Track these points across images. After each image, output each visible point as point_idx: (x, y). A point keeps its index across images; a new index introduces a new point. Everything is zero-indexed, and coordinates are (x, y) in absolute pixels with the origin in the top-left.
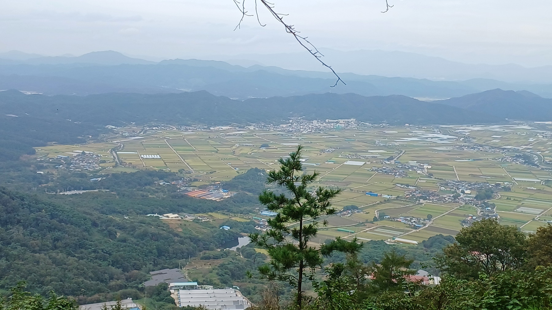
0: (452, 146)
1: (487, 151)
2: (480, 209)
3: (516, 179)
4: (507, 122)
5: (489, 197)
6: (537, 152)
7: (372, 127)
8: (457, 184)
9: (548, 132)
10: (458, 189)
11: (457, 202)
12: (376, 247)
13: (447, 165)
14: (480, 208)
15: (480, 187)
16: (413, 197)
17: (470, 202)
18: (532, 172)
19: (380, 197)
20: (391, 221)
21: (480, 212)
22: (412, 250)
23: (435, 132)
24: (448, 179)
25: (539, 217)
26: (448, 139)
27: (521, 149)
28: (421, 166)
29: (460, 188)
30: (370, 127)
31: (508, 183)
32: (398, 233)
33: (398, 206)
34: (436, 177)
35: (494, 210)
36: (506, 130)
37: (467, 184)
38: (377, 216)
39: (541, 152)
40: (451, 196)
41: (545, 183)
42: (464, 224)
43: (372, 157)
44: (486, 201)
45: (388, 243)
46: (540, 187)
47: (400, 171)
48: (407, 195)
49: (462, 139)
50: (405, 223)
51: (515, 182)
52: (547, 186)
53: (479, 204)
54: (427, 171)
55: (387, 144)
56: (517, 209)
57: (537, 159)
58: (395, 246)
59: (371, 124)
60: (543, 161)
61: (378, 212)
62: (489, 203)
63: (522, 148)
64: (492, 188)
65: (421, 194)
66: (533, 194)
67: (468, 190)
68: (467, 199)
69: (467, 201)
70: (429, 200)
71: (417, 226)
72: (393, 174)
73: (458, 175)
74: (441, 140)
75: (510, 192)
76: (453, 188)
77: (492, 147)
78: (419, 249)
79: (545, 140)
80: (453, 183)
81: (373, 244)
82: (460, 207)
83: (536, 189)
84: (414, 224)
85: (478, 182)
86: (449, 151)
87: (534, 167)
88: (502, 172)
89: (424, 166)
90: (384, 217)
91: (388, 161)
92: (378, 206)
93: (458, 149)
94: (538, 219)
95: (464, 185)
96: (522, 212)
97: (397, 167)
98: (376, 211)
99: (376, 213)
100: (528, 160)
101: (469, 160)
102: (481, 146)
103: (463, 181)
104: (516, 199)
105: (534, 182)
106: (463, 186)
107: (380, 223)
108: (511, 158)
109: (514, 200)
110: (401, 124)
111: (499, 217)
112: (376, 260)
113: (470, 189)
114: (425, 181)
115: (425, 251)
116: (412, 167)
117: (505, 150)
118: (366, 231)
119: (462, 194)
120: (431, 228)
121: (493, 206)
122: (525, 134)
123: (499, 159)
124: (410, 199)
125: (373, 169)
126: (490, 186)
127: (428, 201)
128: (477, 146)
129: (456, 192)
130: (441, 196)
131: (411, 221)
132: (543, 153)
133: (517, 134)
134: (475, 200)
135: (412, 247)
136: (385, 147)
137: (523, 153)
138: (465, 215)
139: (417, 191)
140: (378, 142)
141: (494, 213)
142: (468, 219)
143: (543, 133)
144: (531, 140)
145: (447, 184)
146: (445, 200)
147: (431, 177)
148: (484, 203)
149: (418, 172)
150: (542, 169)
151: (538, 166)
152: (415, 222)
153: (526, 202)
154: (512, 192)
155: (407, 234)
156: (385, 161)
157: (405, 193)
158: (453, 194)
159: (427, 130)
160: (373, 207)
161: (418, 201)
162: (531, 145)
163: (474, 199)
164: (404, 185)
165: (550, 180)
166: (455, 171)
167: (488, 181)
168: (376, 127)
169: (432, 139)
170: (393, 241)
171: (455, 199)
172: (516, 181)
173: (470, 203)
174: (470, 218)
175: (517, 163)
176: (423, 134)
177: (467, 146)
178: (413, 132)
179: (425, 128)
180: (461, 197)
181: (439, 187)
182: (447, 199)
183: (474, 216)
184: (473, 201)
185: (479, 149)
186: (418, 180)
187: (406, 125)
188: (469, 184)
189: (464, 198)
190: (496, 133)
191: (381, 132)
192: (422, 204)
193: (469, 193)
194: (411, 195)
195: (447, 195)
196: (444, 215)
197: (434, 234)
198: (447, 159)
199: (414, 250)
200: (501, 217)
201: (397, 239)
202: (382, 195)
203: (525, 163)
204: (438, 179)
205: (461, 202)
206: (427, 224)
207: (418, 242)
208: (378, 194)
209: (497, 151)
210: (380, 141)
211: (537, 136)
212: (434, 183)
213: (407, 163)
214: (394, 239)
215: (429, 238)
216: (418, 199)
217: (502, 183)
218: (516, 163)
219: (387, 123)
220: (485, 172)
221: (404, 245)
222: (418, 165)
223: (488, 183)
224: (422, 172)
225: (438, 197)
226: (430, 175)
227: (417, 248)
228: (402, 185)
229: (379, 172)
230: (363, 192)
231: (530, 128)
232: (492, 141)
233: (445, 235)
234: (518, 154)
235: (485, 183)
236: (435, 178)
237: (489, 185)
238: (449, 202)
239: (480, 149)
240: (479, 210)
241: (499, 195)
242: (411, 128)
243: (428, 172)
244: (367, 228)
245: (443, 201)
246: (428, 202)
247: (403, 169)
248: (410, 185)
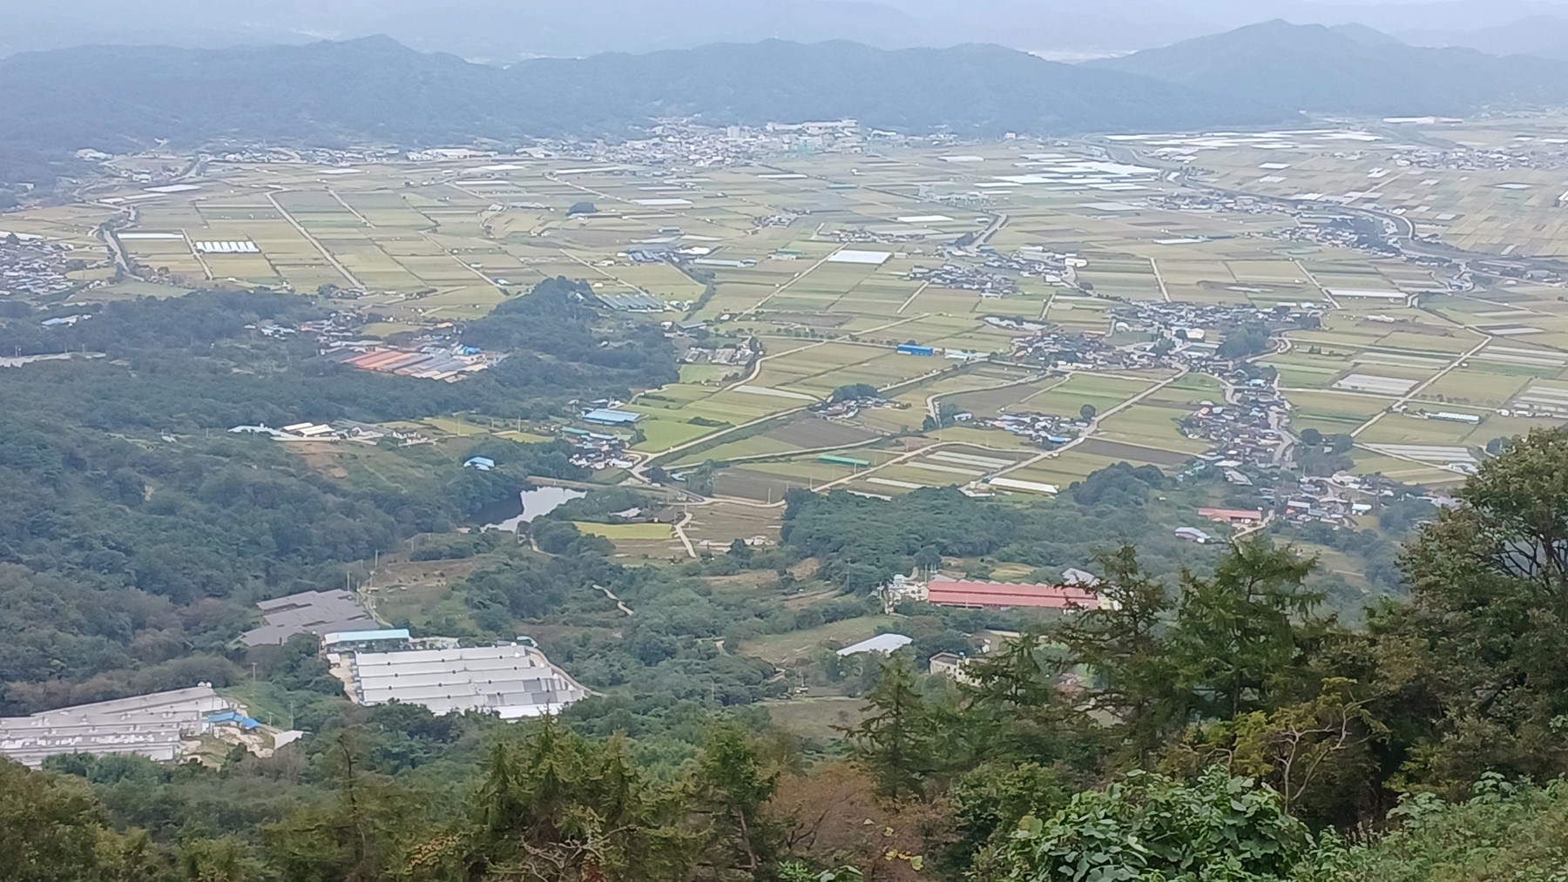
0: (1146, 197)
1: (1247, 211)
2: (1233, 384)
3: (1333, 293)
4: (1305, 123)
5: (1257, 348)
6: (1394, 209)
7: (907, 143)
8: (1163, 311)
9: (1424, 148)
10: (1167, 325)
11: (1164, 366)
12: (937, 508)
13: (1133, 255)
14: (1233, 381)
15: (1230, 319)
16: (1038, 354)
17: (1203, 363)
18: (1381, 270)
19: (940, 357)
20: (977, 427)
21: (1234, 394)
22: (1041, 510)
23: (1092, 156)
24: (1138, 299)
25: (1405, 403)
26: (1133, 176)
27: (1345, 201)
28: (1056, 261)
29: (1172, 325)
30: (902, 145)
31: (1312, 305)
32: (997, 463)
33: (993, 384)
34: (1101, 293)
35: (1275, 385)
36: (1301, 146)
37: (1194, 311)
38: (933, 415)
39: (1404, 210)
40: (1148, 348)
41: (1419, 303)
42: (1187, 430)
43: (912, 237)
44: (1248, 361)
45: (972, 494)
46: (1405, 313)
47: (995, 277)
48: (1020, 349)
49: (1174, 174)
50: (1016, 434)
51: (1331, 300)
52: (1424, 309)
53: (1230, 368)
54: (1074, 276)
55: (954, 196)
56: (1340, 382)
57: (1394, 229)
58: (991, 501)
59: (903, 137)
60: (1410, 235)
61: (936, 403)
62: (1257, 364)
63: (1351, 200)
64: (1267, 320)
65: (1057, 346)
66: (1385, 337)
67: (1197, 330)
68: (1195, 354)
69: (1195, 362)
70: (1085, 361)
71: (1052, 442)
72: (976, 286)
73: (1165, 284)
74: (1113, 180)
75: (1319, 330)
76: (1152, 325)
77: (1261, 197)
78: (1064, 508)
79: (1417, 172)
80: (1152, 310)
81: (928, 498)
82: (1176, 380)
83: (1392, 319)
84: (1043, 434)
85: (1224, 303)
86: (1138, 214)
87: (1385, 254)
88: (1292, 272)
89: (1064, 259)
90: (956, 417)
91: (960, 249)
92: (935, 383)
93: (1162, 206)
94: (1400, 410)
95: (1183, 313)
96: (1354, 389)
97: (985, 265)
98: (929, 400)
99: (930, 407)
100: (1367, 234)
101: (1196, 238)
102: (1231, 195)
103: (1181, 303)
104: (1336, 351)
105: (1387, 298)
106: (1182, 317)
107: (942, 436)
108: (1317, 231)
109: (1331, 354)
110: (993, 134)
111: (1288, 406)
112: (938, 544)
113: (1201, 326)
114: (1069, 306)
115: (1080, 514)
116: (1031, 263)
117: (1300, 207)
118: (905, 461)
119: (1178, 342)
120: (1092, 446)
121: (1270, 374)
122: (1358, 156)
123: (1284, 232)
124: (1028, 359)
125: (915, 274)
126: (1261, 316)
127: (1082, 366)
128: (1219, 195)
129: (1162, 337)
130: (1118, 348)
131: (1034, 426)
132: (1411, 214)
133: (1334, 156)
134: (1217, 358)
135: (1040, 502)
136: (947, 205)
137: (1353, 212)
138: (1189, 403)
139: (1049, 335)
140: (927, 189)
141: (1274, 393)
142: (1200, 415)
143: (1410, 152)
144: (1375, 173)
145: (1133, 314)
146: (1132, 360)
147: (1088, 291)
148: (1245, 366)
149: (1049, 278)
150: (1411, 260)
151: (1397, 252)
152: (1044, 428)
153: (1367, 360)
154: (1324, 331)
155: (1024, 464)
156: (950, 249)
157: (1013, 344)
158: (1152, 341)
159: (1071, 152)
160: (919, 389)
161: (1051, 368)
162: (1375, 188)
163: (1216, 355)
164: (1009, 319)
165: (1434, 294)
166: (1156, 272)
167: (1255, 302)
168: (917, 146)
169: (1085, 177)
170: (985, 486)
171: (1158, 357)
172: (1333, 297)
173: (1202, 366)
174: (1205, 411)
175: (1337, 245)
176: (1058, 165)
177: (1190, 197)
178: (1030, 157)
179: (1063, 146)
180: (1178, 349)
181: (1110, 323)
182: (1135, 358)
183: (1216, 405)
184: (1214, 361)
185: (1223, 204)
186: (1050, 303)
187: (1009, 135)
188: (1199, 312)
189: (1186, 354)
190: (1274, 156)
191: (935, 161)
192: (1062, 374)
193: (1200, 337)
194: (1030, 350)
195: (1136, 345)
196: (1129, 407)
197: (1104, 462)
198: (1130, 238)
199: (1046, 511)
200: (1293, 406)
201: (996, 481)
202: (947, 351)
203: (1360, 242)
204: (1107, 297)
205: (1179, 366)
206: (1080, 434)
207: (1057, 487)
208: (935, 349)
209: (1276, 210)
210: (933, 188)
211: (1391, 162)
212: (1098, 310)
213: (1015, 251)
214: (987, 481)
215: (1089, 474)
216: (1052, 361)
217: (1295, 304)
218: (1334, 245)
219: (951, 130)
220: (1246, 272)
221: (1019, 497)
222: (1048, 258)
223: (1253, 306)
224: (1059, 279)
225: (1111, 354)
226: (1085, 288)
227: (1056, 506)
228: (1002, 319)
229: (933, 283)
230: (888, 343)
231: (1373, 138)
232: (1261, 180)
233: (1135, 464)
234: (1338, 217)
235: (1244, 306)
236: (1099, 296)
237: (1258, 312)
238: (1143, 366)
239: (1228, 206)
240: (1231, 389)
241: (1286, 340)
242: (1024, 145)
243: (1077, 279)
244: (905, 451)
245: (1125, 363)
246: (1081, 370)
247: (1003, 270)
248: (1026, 318)
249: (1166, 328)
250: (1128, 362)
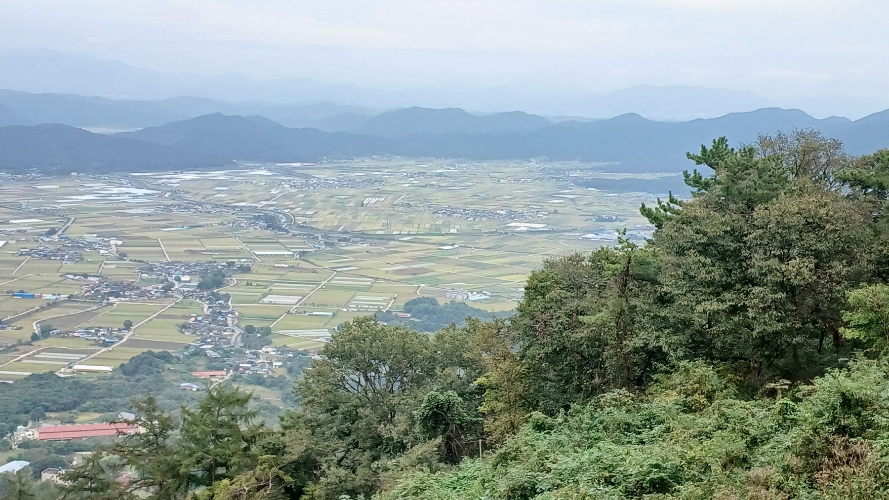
0: (154, 206)
1: (209, 212)
2: (207, 304)
3: (257, 253)
4: (234, 166)
5: (219, 284)
6: (284, 209)
7: (12, 179)
8: (167, 267)
9: (297, 179)
10: (169, 274)
11: (169, 296)
12: (42, 385)
13: (148, 237)
14: (207, 302)
15: (203, 269)
16: (97, 294)
17: (191, 294)
18: (280, 241)
19: (39, 299)
20: (64, 337)
21: (208, 309)
22: (104, 381)
23: (122, 184)
24: (151, 260)
25: (296, 308)
26: (146, 195)
27: (259, 206)
28: (105, 242)
29: (172, 274)
30: (10, 180)
31: (246, 260)
32: (76, 357)
33: (72, 312)
34: (132, 259)
35: (229, 303)
36: (235, 178)
37: (184, 266)
38: (36, 332)
39: (289, 210)
40: (160, 287)
41: (300, 257)
42: (184, 330)
43: (19, 231)
44: (215, 291)
45: (62, 376)
46: (293, 262)
47: (70, 252)
48: (87, 291)
49: (168, 194)
50: (87, 340)
51: (256, 257)
52: (303, 260)
53: (205, 296)
54: (116, 250)
55: (43, 208)
56: (263, 299)
57: (284, 220)
58: (74, 378)
59: (10, 175)
60: (293, 223)
61: (38, 325)
62: (220, 293)
63: (262, 205)
64: (223, 269)
65: (108, 289)
66: (284, 275)
67: (186, 276)
68: (186, 289)
69: (186, 293)
70: (125, 297)
71: (108, 342)
72: (59, 258)
73: (167, 252)
74: (134, 197)
75: (250, 273)
76: (161, 275)
77: (216, 205)
78: (117, 379)
79: (294, 190)
80: (161, 267)
81: (36, 380)
82: (176, 304)
83: (287, 266)
84: (103, 338)
85: (200, 261)
86: (150, 215)
87: (281, 233)
88: (233, 244)
89: (109, 241)
90: (51, 332)
91: (48, 237)
92: (37, 314)
93: (163, 211)
94: (294, 312)
95: (178, 268)
96: (270, 303)
97: (64, 246)
98: (34, 324)
99: (35, 327)
100: (272, 223)
101: (183, 227)
102: (200, 204)
103: (177, 262)
104: (260, 283)
105: (284, 255)
106: (178, 270)
107: (43, 343)
108: (246, 222)
109: (258, 285)
110: (64, 173)
111: (237, 314)
112: (43, 406)
113: (189, 274)
114: (114, 266)
115: (126, 381)
116: (90, 244)
117: (236, 209)
118: (21, 360)
119: (176, 283)
120: (132, 343)
121: (227, 297)
122: (264, 183)
123: (229, 223)
124: (91, 297)
125: (22, 252)
126: (220, 267)
127: (123, 299)
128: (193, 204)
129: (167, 281)
130: (143, 288)
131: (97, 334)
132: (292, 212)
133: (252, 183)
134: (198, 290)
135: (102, 376)
136: (39, 213)
137: (263, 212)
138: (184, 316)
139: (103, 283)
140: (26, 204)
141: (229, 308)
142: (190, 322)
143: (290, 181)
144: (273, 192)
145: (150, 269)
146: (151, 294)
147: (124, 258)
148: (213, 294)
149: (102, 252)
150: (294, 235)
152: (103, 335)
153: (275, 288)
154: (253, 273)
155: (92, 356)
156: (42, 238)
157: (83, 289)
158: (162, 283)
159: (110, 182)
160: (28, 318)
161: (105, 301)
162: (274, 199)
163: (197, 289)
164: (79, 275)
165: (306, 252)
166: (162, 246)
167: (216, 260)
168: (20, 180)
169: (118, 196)
170: (70, 370)
171: (166, 292)
172: (257, 255)
173: (190, 295)
174: (193, 319)
175: (257, 229)
176: (103, 189)
177: (178, 206)
178: (87, 185)
179: (105, 179)
180: (176, 287)
181: (138, 275)
182: (153, 293)
183: (199, 316)
184: (196, 292)
185: (196, 209)
186: (103, 265)
187: (73, 174)
188: (186, 266)
189: (181, 289)
190: (221, 183)
191: (30, 188)
192: (112, 304)
193: (188, 279)
194: (93, 292)
195: (153, 286)
196: (151, 320)
197: (138, 351)
198: (146, 228)
199: (106, 381)
200: (240, 314)
201: (77, 367)
202: (43, 295)
203: (268, 227)
204: (135, 261)
205: (177, 296)
206: (124, 337)
207: (112, 367)
208: (36, 295)
209: (224, 211)
210: (30, 204)
211: (281, 186)
212: (130, 268)
213: (80, 237)
214: (71, 367)
215: (130, 358)
216: (106, 297)
217: (237, 260)
218: (255, 229)
219: (39, 171)
220: (210, 244)
221: (90, 375)
222: (100, 240)
223: (215, 262)
224: (107, 252)
225: (139, 292)
226: (122, 256)
227: (112, 378)
228: (75, 275)
229: (33, 257)
230: (8, 292)
231: (271, 174)
232: (215, 196)
233: (156, 351)
234: (256, 214)
235: (211, 262)
236: (131, 260)
237: (218, 265)
238: (158, 297)
239: (199, 210)
240: (206, 306)
241: (234, 279)
242: (82, 179)
243: (117, 252)
244: (21, 354)
245: (147, 296)
246: (123, 301)
247: (74, 248)
248: (89, 274)
249: (169, 276)
250: (149, 295)
